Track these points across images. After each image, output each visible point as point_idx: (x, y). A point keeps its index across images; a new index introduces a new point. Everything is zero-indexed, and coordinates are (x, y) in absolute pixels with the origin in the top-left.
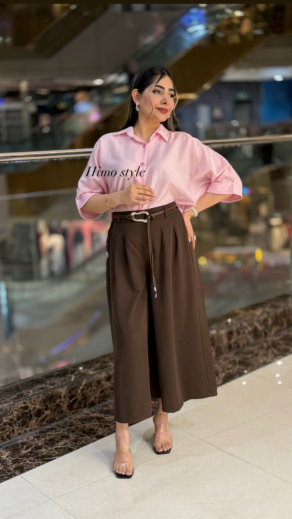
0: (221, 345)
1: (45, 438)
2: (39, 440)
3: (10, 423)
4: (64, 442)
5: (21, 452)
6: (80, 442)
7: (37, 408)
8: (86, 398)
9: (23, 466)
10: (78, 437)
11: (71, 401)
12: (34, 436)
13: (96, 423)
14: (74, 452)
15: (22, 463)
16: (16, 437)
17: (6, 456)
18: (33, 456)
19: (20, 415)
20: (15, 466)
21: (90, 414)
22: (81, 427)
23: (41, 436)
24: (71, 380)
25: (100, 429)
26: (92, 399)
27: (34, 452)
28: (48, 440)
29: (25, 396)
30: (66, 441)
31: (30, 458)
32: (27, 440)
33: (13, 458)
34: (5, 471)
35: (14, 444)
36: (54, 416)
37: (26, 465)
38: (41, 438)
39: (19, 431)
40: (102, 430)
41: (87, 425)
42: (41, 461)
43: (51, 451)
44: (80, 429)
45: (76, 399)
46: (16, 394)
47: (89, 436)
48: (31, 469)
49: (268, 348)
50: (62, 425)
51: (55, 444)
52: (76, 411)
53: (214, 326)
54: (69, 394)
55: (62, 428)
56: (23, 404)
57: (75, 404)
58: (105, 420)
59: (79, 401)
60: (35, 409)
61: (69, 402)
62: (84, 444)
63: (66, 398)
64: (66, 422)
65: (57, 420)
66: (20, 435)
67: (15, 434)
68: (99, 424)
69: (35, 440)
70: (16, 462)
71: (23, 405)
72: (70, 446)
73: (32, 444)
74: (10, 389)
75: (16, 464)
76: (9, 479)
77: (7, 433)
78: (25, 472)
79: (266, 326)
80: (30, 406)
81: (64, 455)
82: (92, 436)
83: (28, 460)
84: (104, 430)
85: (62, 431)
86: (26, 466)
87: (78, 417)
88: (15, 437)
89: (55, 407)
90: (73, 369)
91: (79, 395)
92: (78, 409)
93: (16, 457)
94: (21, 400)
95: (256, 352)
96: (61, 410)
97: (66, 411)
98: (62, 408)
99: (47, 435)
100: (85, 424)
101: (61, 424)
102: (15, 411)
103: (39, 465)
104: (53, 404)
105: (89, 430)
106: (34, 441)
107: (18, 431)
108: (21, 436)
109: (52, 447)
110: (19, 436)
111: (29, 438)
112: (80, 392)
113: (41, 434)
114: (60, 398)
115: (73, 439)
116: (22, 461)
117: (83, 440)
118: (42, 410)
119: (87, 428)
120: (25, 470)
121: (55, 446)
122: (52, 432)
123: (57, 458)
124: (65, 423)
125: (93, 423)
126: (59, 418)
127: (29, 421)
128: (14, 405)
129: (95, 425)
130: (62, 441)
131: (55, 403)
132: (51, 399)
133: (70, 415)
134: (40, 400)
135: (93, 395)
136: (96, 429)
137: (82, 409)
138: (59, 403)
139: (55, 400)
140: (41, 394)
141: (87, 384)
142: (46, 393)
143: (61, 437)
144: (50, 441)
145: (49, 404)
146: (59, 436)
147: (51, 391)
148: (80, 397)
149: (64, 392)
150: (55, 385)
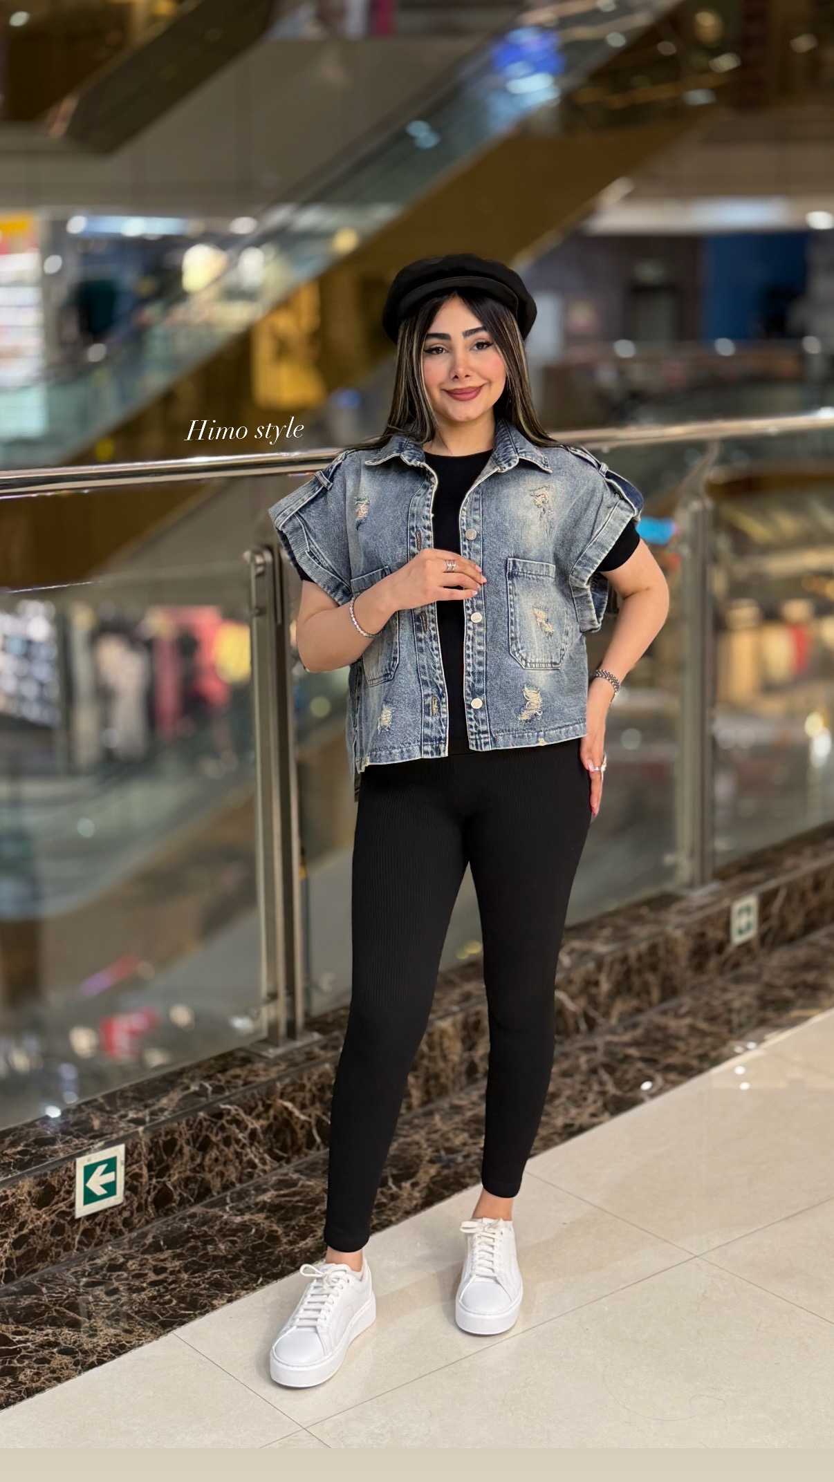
0: (440, 1065)
49: (592, 1072)
58: (12, 1348)
79: (593, 1001)
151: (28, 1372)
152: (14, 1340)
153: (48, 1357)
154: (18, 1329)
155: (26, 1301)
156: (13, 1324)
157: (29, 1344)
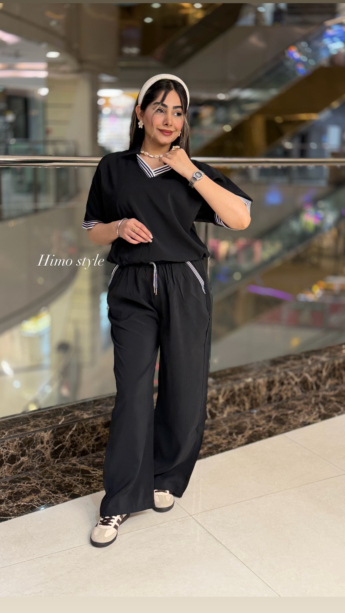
1: (12, 490)
2: (4, 491)
4: (31, 498)
6: (49, 501)
7: (11, 453)
8: (76, 446)
10: (50, 494)
11: (56, 448)
13: (78, 478)
14: (35, 513)
21: (77, 465)
22: (59, 480)
23: (9, 487)
25: (79, 485)
26: (84, 446)
28: (14, 493)
30: (33, 497)
36: (32, 464)
38: (8, 489)
40: (81, 488)
41: (67, 479)
43: (12, 507)
44: (57, 483)
47: (62, 493)
49: (316, 404)
51: (20, 499)
52: (62, 460)
53: (251, 374)
55: (38, 479)
57: (61, 451)
58: (91, 475)
59: (66, 448)
60: (7, 454)
61: (53, 449)
62: (53, 503)
63: (50, 444)
64: (46, 472)
68: (81, 480)
72: (35, 505)
81: (23, 515)
82: (67, 494)
84: (83, 488)
85: (36, 483)
87: (62, 467)
89: (35, 454)
92: (64, 457)
95: (299, 408)
96: (42, 457)
97: (49, 459)
98: (43, 454)
99: (17, 485)
100: (65, 477)
101: (39, 474)
104: (32, 449)
105: (65, 486)
109: (14, 502)
113: (10, 485)
114: (42, 443)
117: (53, 498)
118: (17, 455)
119: (65, 482)
121: (18, 503)
122: (24, 483)
124: (44, 474)
125: (75, 477)
129: (76, 480)
130: (29, 496)
131: (35, 449)
132: (30, 444)
133: (53, 464)
134: (15, 444)
135: (85, 442)
136: (75, 485)
137: (69, 458)
138: (40, 448)
139: (35, 446)
140: (16, 438)
141: (78, 429)
142: (24, 437)
143: (31, 491)
144: (15, 495)
145: (27, 450)
146: (30, 489)
147: (31, 435)
148: (69, 444)
149: (48, 437)
150: (37, 428)
151: (95, 484)
152: (92, 473)
154: (94, 469)
155: (98, 460)
156: (92, 467)
157: (97, 475)
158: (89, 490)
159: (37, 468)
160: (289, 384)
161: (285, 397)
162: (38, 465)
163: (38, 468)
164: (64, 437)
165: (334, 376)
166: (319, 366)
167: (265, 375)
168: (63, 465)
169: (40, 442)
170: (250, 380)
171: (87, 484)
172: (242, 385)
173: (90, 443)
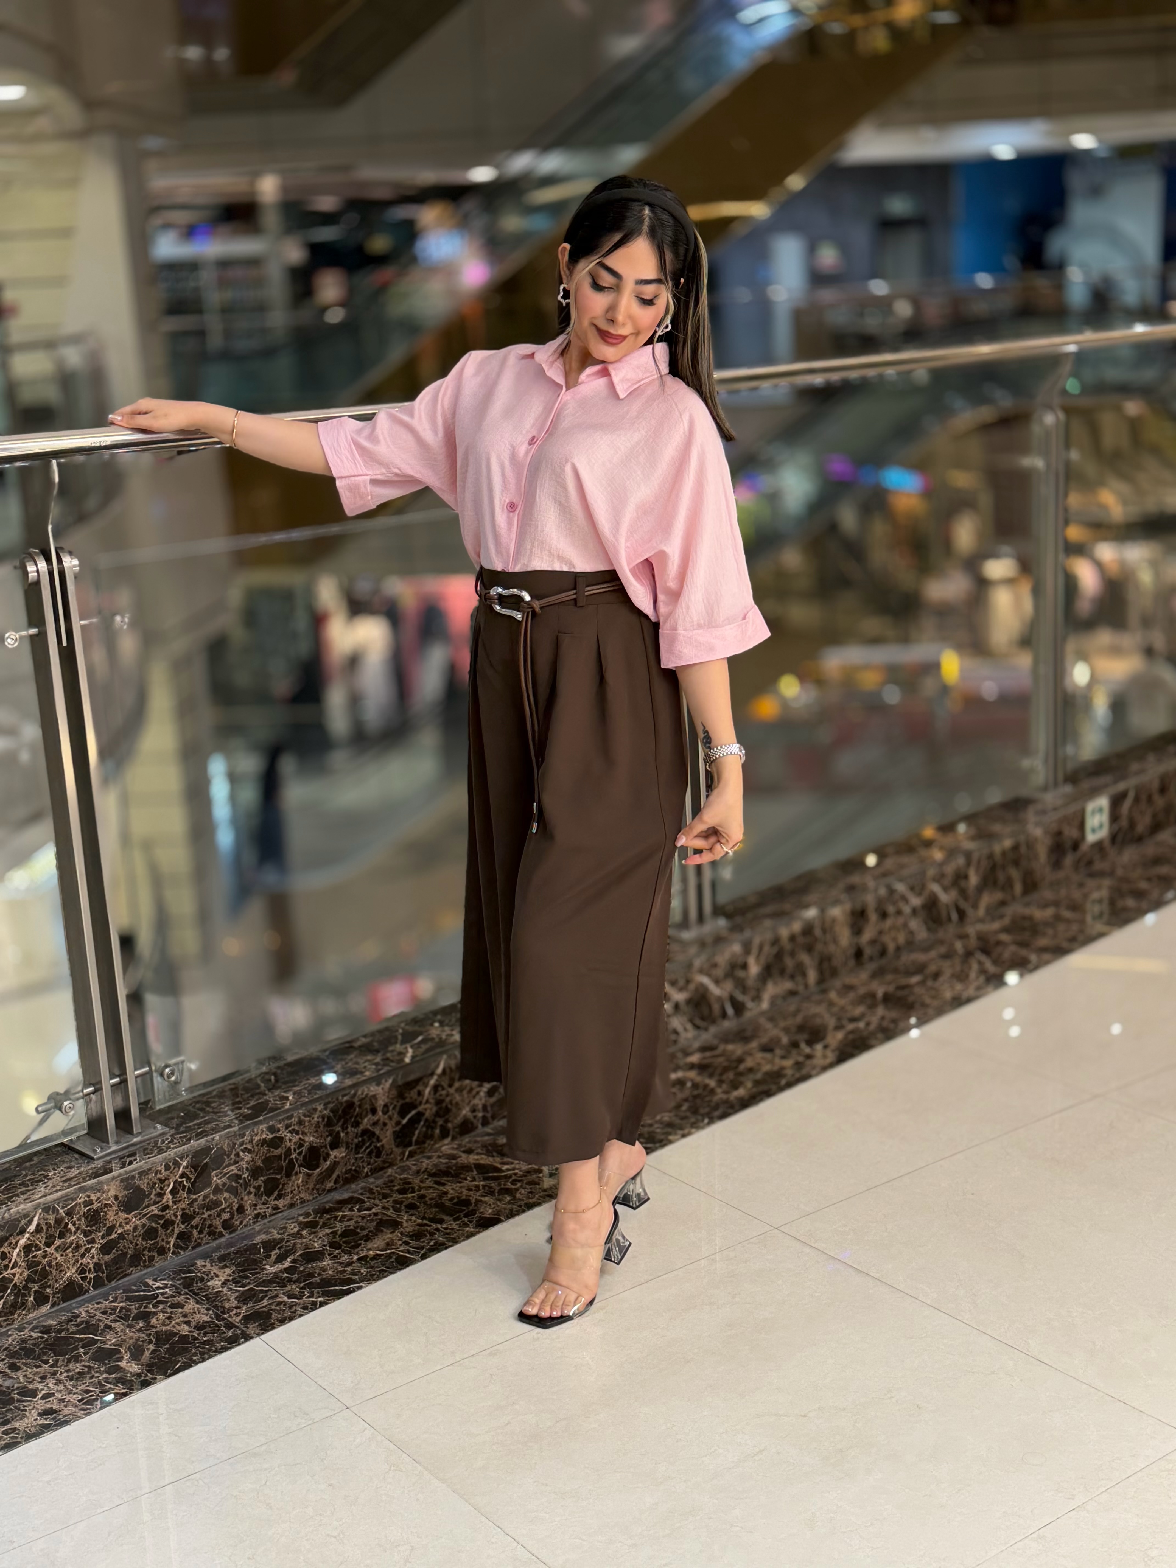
0: (832, 948)
1: (329, 1228)
2: (315, 1233)
3: (232, 1186)
4: (384, 1240)
5: (265, 1269)
6: (431, 1240)
7: (308, 1144)
8: (447, 1110)
9: (269, 1311)
10: (426, 1225)
11: (404, 1121)
12: (300, 1223)
13: (477, 1183)
14: (411, 1268)
15: (265, 1302)
16: (250, 1225)
17: (220, 1283)
18: (298, 1281)
19: (259, 1163)
20: (246, 1312)
21: (460, 1157)
22: (431, 1194)
23: (321, 1223)
24: (402, 1060)
25: (486, 1199)
26: (465, 1111)
27: (301, 1269)
28: (339, 1233)
29: (273, 1110)
30: (390, 1236)
31: (289, 1287)
32: (281, 1234)
33: (240, 1287)
34: (217, 1326)
35: (245, 1245)
36: (356, 1165)
37: (278, 1308)
38: (321, 1228)
39: (258, 1208)
40: (494, 1204)
41: (452, 1189)
42: (319, 1297)
43: (350, 1264)
44: (431, 1199)
45: (420, 1115)
46: (248, 1103)
47: (455, 1220)
48: (291, 1319)
49: (969, 954)
50: (379, 1189)
51: (360, 1244)
52: (419, 1148)
53: (812, 897)
54: (398, 1102)
55: (381, 1198)
56: (267, 1133)
57: (416, 1129)
58: (503, 1174)
59: (427, 1120)
60: (301, 1146)
61: (398, 1123)
62: (443, 1244)
63: (390, 1113)
64: (392, 1181)
65: (367, 1176)
66: (259, 1219)
67: (245, 1218)
68: (484, 1186)
69: (304, 1233)
70: (251, 1300)
71: (267, 1135)
72: (402, 1251)
73: (295, 1244)
74: (231, 1090)
75: (249, 1306)
76: (230, 1348)
77: (224, 1214)
78: (273, 1328)
79: (963, 892)
80: (287, 1138)
81: (386, 1277)
82: (466, 1219)
83: (284, 1294)
84: (498, 1203)
85: (379, 1207)
86: (278, 1310)
87: (424, 1165)
88: (245, 1226)
89: (360, 1139)
90: (410, 1028)
91: (427, 1102)
92: (424, 1142)
93: (249, 1283)
94: (261, 1120)
95: (932, 968)
96: (376, 1147)
97: (392, 1149)
98: (379, 1140)
99: (336, 1217)
100: (443, 1184)
101: (377, 1187)
102: (244, 1152)
103: (314, 1307)
104: (353, 1129)
105: (455, 1204)
106: (299, 1238)
107: (255, 1209)
108: (264, 1224)
109: (350, 1253)
110: (259, 1224)
111: (286, 1228)
112: (430, 1093)
113: (320, 1218)
114: (374, 1111)
115: (411, 1229)
116: (266, 1296)
117: (437, 1233)
118: (321, 1147)
119: (449, 1196)
120: (274, 1324)
121: (361, 1252)
122: (351, 1210)
123: (365, 1287)
124: (389, 1184)
125: (467, 1182)
126: (371, 1170)
127: (286, 1179)
128: (243, 1135)
129: (473, 1188)
130: (380, 1236)
131: (359, 1127)
132: (348, 1117)
133: (402, 1159)
134: (316, 1119)
135: (467, 1101)
136: (476, 1199)
137: (435, 1143)
138: (371, 1126)
139: (360, 1120)
140: (317, 1104)
141: (448, 1071)
142: (334, 1100)
143: (378, 1223)
144: (345, 1237)
145: (343, 1132)
146: (372, 1220)
147: (349, 1093)
148: (431, 1109)
149: (384, 1095)
150: (358, 1076)
151: (523, 1192)
152: (503, 1169)
153: (537, 1180)
157: (516, 1171)
158: (514, 1207)
159: (367, 1173)
160: (899, 913)
161: (891, 947)
162: (369, 1167)
163: (369, 1173)
164: (420, 1094)
165: (995, 883)
166: (961, 861)
167: (843, 897)
168: (426, 1161)
169: (369, 1110)
170: (811, 913)
171: (507, 1194)
172: (797, 927)
173: (476, 1101)
